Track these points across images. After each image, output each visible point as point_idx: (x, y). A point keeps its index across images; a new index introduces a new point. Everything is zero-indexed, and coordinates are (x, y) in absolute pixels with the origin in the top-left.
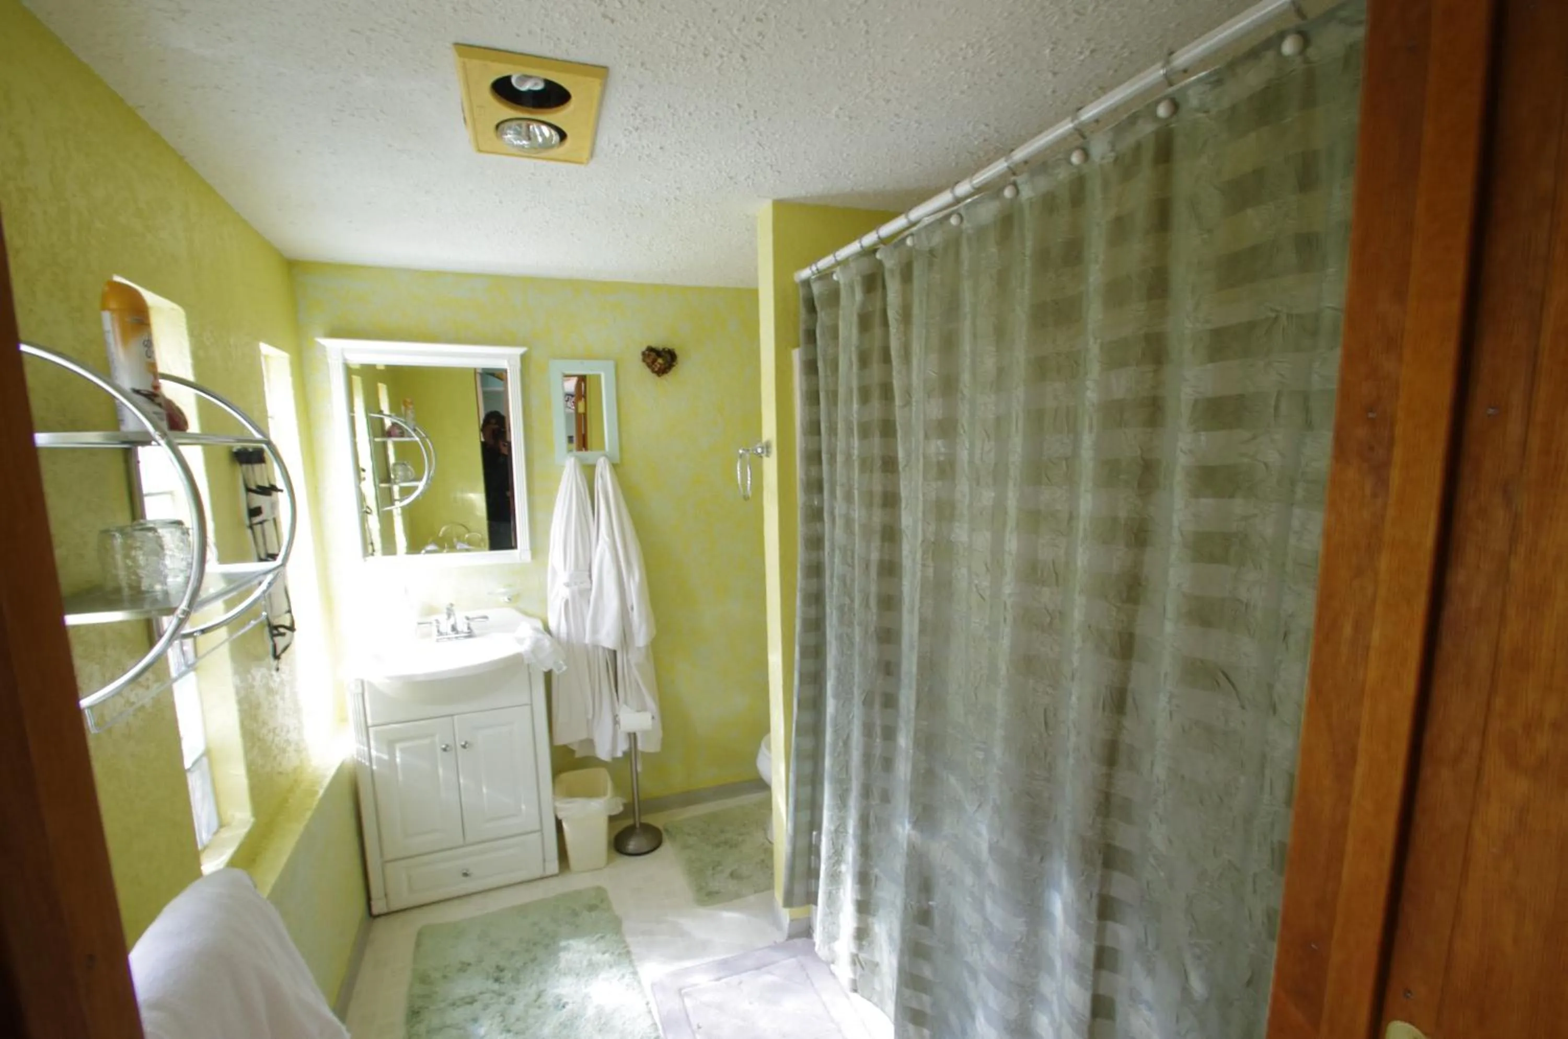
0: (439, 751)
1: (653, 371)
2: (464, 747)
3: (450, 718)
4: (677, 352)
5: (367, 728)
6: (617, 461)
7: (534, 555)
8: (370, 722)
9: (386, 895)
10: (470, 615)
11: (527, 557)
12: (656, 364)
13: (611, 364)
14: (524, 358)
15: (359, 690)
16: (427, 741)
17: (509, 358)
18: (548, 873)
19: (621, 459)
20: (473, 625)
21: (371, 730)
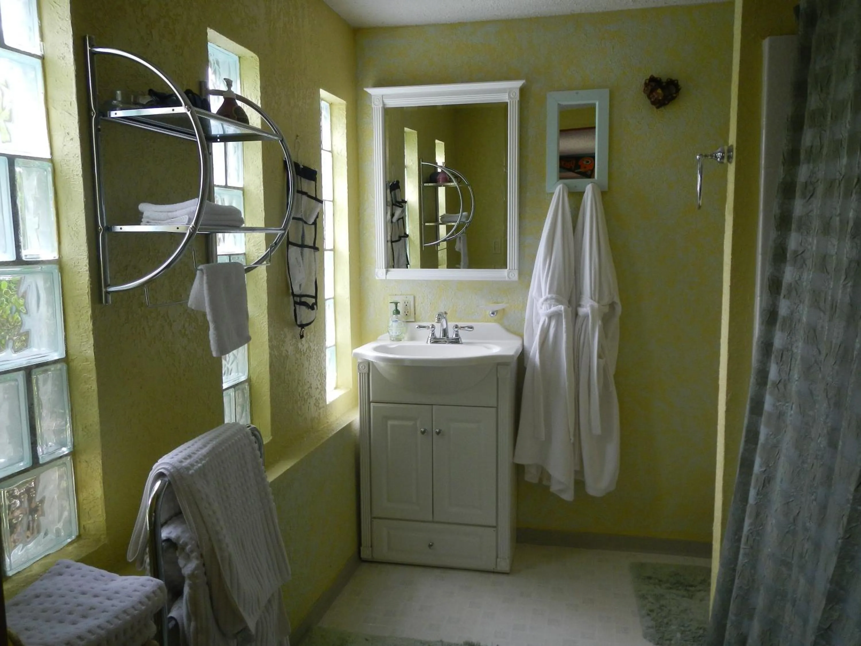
0: (419, 433)
1: (653, 103)
2: (438, 433)
3: (430, 406)
4: (681, 83)
5: (369, 403)
6: (606, 189)
7: (520, 274)
8: (371, 399)
9: (371, 546)
10: (460, 324)
11: (515, 276)
12: (654, 94)
13: (606, 92)
14: (523, 91)
15: (366, 370)
16: (410, 423)
17: (510, 91)
18: (499, 569)
19: (609, 188)
20: (461, 333)
21: (371, 404)
